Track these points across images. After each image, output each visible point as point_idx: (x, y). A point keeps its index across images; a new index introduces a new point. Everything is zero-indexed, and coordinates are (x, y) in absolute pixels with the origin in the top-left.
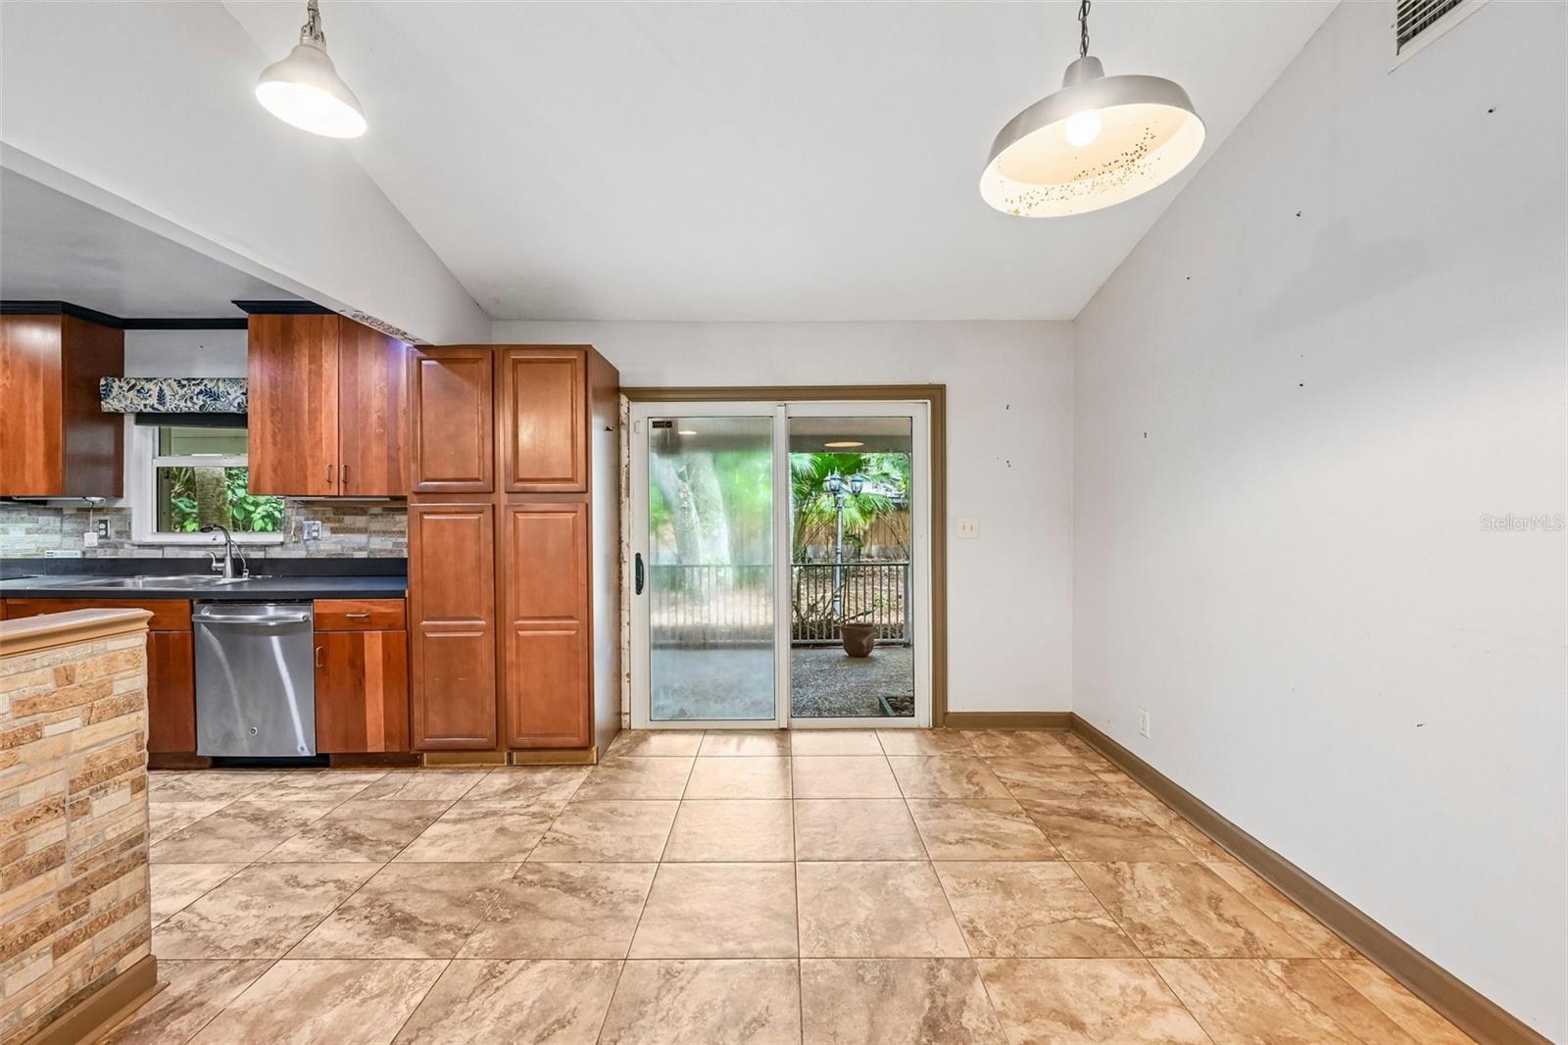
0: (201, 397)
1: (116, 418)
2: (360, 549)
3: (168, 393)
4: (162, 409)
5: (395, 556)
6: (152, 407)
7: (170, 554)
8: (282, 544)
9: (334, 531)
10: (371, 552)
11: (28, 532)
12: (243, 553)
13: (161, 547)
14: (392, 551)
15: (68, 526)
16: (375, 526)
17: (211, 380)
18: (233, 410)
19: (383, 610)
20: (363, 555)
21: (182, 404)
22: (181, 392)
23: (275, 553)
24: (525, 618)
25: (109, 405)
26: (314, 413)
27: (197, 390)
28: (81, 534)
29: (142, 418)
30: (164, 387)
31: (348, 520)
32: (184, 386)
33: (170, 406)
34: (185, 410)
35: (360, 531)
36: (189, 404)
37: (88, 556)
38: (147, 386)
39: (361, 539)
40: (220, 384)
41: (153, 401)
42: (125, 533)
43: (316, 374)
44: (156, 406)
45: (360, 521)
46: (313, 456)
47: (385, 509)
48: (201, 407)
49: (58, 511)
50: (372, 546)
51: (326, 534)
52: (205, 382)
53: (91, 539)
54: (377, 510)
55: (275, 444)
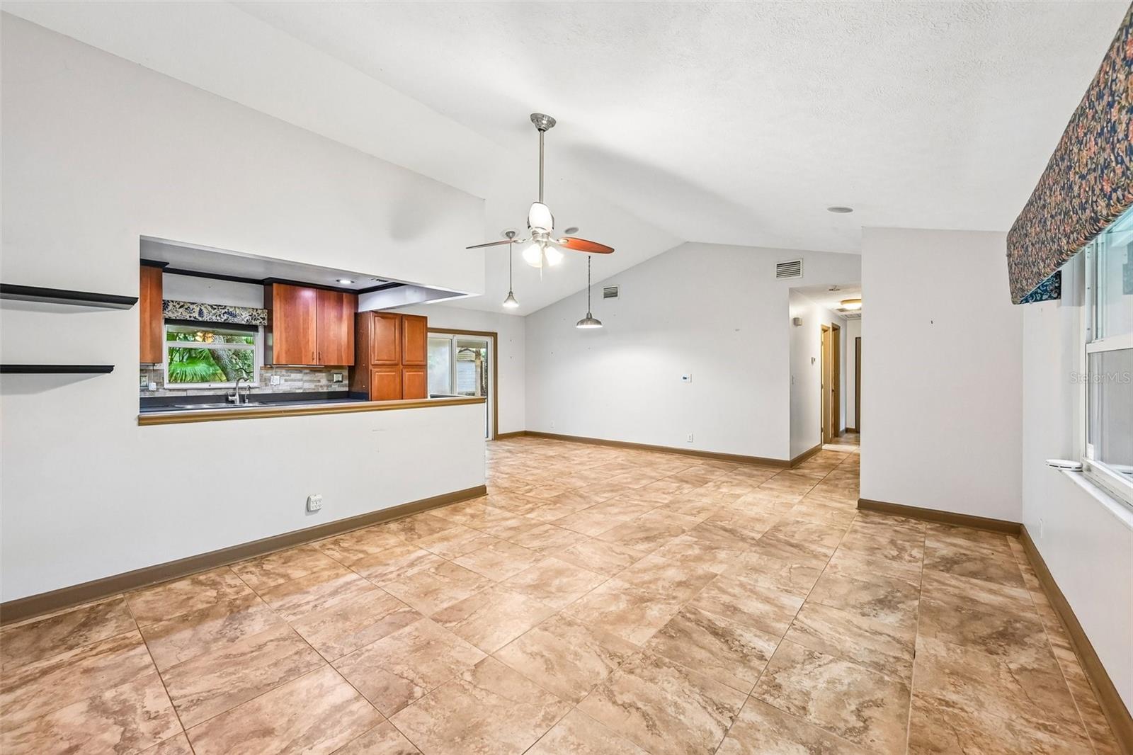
0: (225, 315)
2: (299, 389)
3: (205, 311)
4: (200, 319)
5: (316, 391)
6: (195, 318)
8: (261, 387)
9: (286, 380)
10: (305, 389)
12: (243, 393)
14: (314, 389)
17: (231, 307)
18: (243, 323)
20: (301, 391)
21: (214, 317)
22: (213, 312)
23: (254, 392)
27: (223, 311)
30: (203, 308)
32: (215, 309)
33: (206, 318)
34: (214, 320)
35: (298, 380)
36: (218, 318)
38: (191, 307)
39: (299, 384)
40: (237, 309)
41: (196, 315)
42: (159, 383)
44: (197, 317)
46: (305, 348)
48: (225, 320)
50: (305, 387)
51: (282, 382)
52: (228, 308)
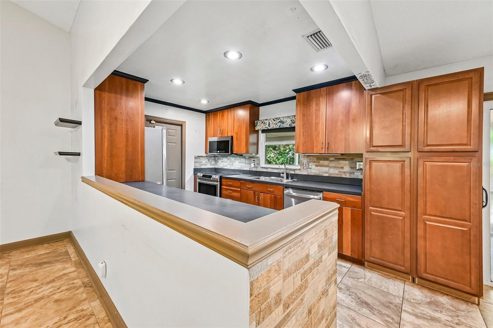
0: (279, 123)
1: (258, 131)
2: (326, 173)
3: (271, 123)
5: (339, 176)
6: (267, 128)
7: (269, 170)
8: (300, 169)
9: (316, 166)
10: (330, 174)
11: (239, 163)
12: (288, 171)
13: (267, 168)
14: (338, 174)
15: (247, 162)
16: (332, 164)
17: (282, 118)
18: (288, 126)
19: (351, 199)
20: (327, 175)
21: (274, 126)
22: (274, 122)
23: (297, 172)
24: (430, 215)
25: (257, 129)
26: (317, 124)
27: (278, 121)
28: (250, 164)
29: (264, 131)
30: (270, 121)
31: (322, 162)
32: (275, 120)
33: (271, 127)
34: (275, 128)
35: (326, 166)
36: (276, 126)
37: (251, 170)
38: (266, 121)
39: (326, 169)
40: (285, 118)
41: (267, 126)
42: (259, 164)
43: (318, 110)
44: (268, 127)
45: (326, 163)
46: (316, 139)
47: (335, 159)
48: (279, 126)
49: (245, 157)
50: (330, 172)
51: (314, 167)
52: (280, 118)
53: (252, 165)
54: (332, 159)
55: (303, 136)
